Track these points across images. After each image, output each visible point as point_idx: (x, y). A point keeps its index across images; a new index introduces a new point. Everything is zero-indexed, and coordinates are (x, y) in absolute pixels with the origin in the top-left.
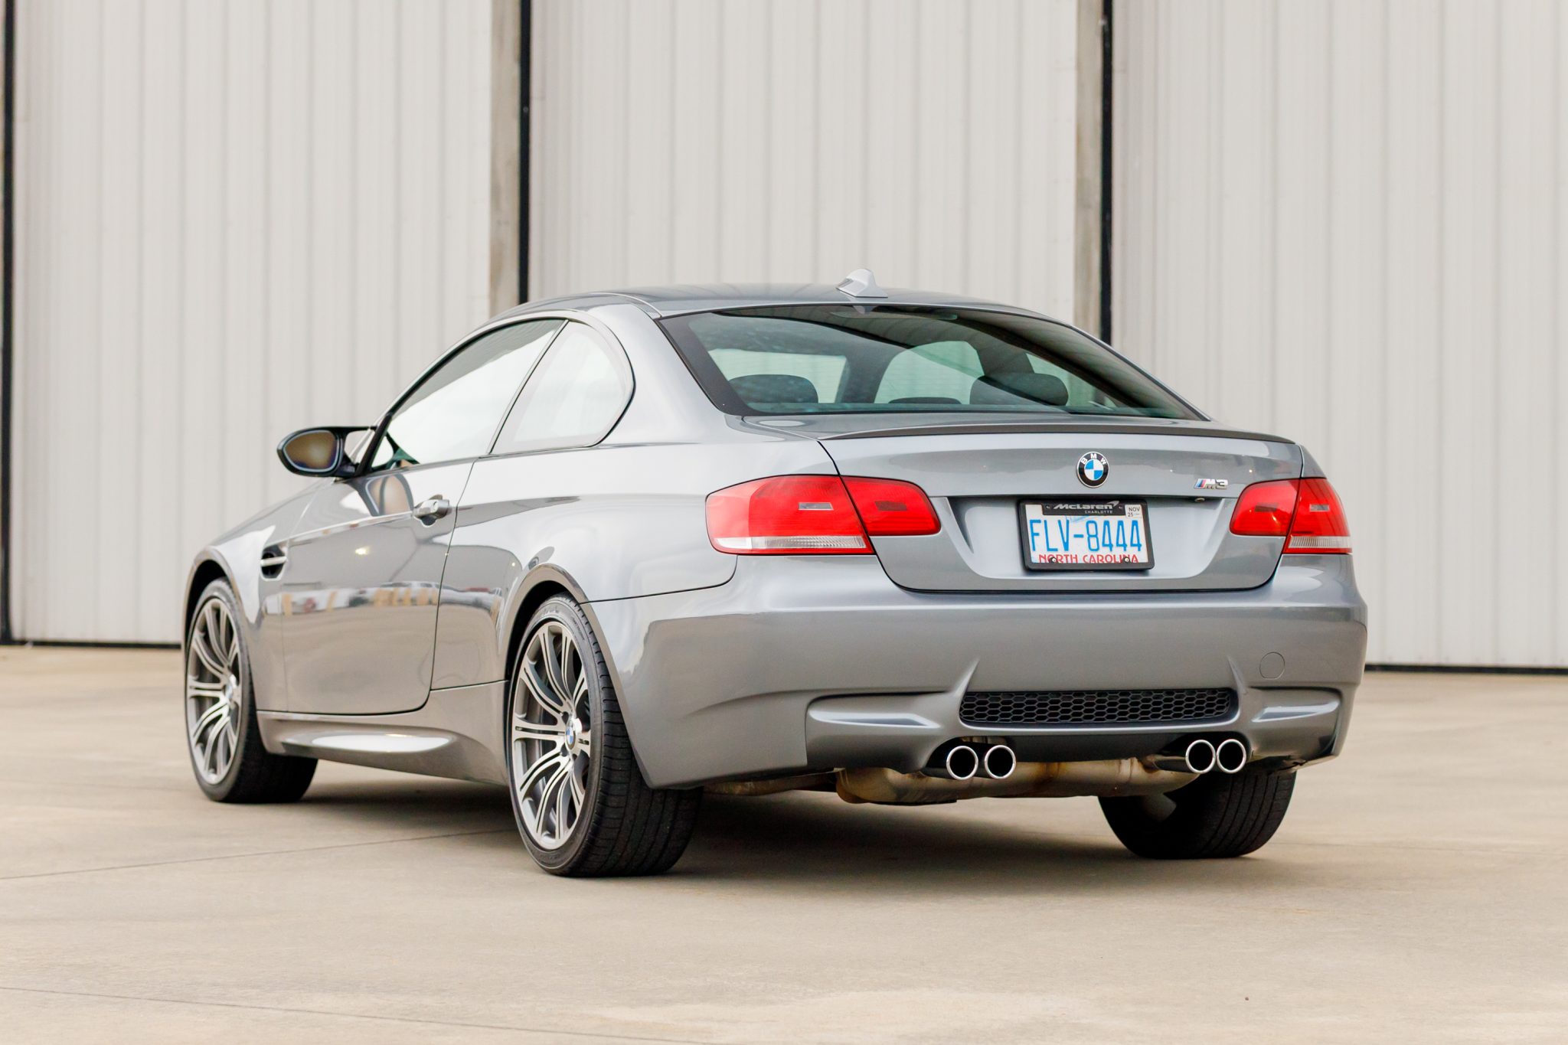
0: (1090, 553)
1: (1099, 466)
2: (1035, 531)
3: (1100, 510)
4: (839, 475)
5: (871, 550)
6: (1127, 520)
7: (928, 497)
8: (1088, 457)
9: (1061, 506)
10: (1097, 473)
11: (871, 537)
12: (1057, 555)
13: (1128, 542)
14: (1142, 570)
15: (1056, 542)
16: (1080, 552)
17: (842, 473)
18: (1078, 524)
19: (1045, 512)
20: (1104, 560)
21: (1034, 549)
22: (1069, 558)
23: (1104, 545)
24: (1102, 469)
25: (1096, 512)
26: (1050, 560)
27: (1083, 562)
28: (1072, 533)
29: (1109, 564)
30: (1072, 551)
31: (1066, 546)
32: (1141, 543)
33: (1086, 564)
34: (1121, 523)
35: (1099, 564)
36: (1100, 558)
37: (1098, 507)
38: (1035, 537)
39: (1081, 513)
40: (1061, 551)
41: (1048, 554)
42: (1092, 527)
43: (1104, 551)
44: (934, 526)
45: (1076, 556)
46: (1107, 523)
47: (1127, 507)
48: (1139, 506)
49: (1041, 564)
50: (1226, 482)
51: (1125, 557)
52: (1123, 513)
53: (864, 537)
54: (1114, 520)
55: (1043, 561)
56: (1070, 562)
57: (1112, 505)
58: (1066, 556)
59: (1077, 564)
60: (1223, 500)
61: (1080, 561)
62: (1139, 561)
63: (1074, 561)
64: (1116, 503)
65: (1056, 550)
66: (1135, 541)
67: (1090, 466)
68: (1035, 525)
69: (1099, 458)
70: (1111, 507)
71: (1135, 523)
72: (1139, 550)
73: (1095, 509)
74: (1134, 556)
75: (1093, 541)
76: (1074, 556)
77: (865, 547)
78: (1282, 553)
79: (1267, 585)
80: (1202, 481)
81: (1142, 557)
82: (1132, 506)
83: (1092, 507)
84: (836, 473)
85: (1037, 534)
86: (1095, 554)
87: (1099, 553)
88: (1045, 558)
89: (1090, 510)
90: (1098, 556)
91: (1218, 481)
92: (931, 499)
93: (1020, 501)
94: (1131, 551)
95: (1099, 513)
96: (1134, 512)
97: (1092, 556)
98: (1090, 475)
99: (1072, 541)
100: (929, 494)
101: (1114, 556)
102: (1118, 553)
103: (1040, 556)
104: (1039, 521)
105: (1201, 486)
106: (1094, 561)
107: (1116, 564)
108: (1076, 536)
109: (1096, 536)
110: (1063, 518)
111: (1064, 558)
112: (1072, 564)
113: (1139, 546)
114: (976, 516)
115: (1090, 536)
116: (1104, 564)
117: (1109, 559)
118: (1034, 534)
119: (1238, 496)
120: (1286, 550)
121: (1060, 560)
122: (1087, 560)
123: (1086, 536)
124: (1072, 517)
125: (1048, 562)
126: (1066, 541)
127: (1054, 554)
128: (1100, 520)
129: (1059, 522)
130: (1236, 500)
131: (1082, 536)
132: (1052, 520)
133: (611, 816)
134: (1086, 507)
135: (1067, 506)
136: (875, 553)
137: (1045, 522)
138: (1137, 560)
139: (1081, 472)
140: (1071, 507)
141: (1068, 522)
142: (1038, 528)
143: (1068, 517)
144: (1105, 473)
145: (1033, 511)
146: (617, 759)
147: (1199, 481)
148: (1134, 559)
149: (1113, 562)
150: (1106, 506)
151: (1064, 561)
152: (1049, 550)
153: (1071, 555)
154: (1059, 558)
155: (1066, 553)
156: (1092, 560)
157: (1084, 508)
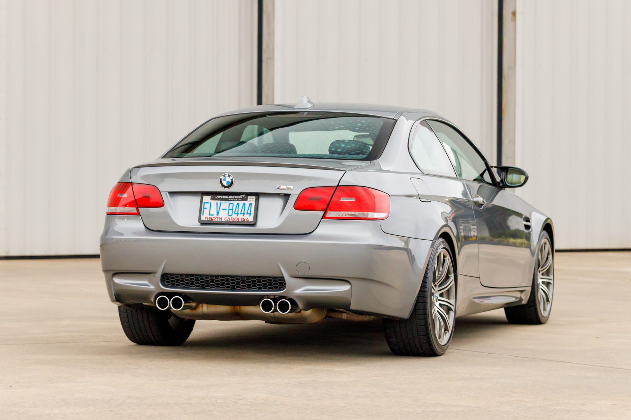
0: (228, 217)
1: (229, 180)
2: (205, 207)
3: (236, 199)
5: (138, 214)
6: (247, 203)
8: (224, 176)
9: (219, 197)
10: (228, 182)
11: (139, 208)
12: (213, 218)
13: (245, 212)
15: (213, 211)
16: (224, 216)
17: (132, 182)
18: (225, 204)
19: (212, 199)
20: (234, 220)
21: (203, 215)
22: (218, 219)
23: (235, 213)
25: (234, 199)
26: (209, 219)
29: (236, 221)
30: (220, 215)
31: (218, 214)
33: (226, 221)
34: (244, 204)
35: (231, 221)
36: (232, 219)
37: (236, 197)
38: (205, 209)
39: (228, 199)
40: (215, 216)
41: (209, 217)
42: (231, 205)
43: (234, 216)
44: (161, 204)
45: (222, 218)
46: (238, 204)
47: (249, 197)
48: (254, 197)
49: (205, 221)
50: (292, 187)
51: (243, 219)
52: (246, 200)
53: (136, 208)
54: (241, 203)
55: (206, 219)
56: (218, 220)
57: (242, 196)
58: (217, 218)
59: (221, 221)
60: (291, 195)
61: (223, 220)
62: (249, 221)
63: (220, 220)
64: (244, 196)
65: (213, 215)
66: (249, 212)
67: (225, 180)
68: (206, 204)
69: (229, 176)
70: (241, 197)
71: (251, 204)
72: (250, 216)
73: (234, 198)
74: (248, 218)
75: (230, 211)
77: (136, 212)
78: (321, 219)
79: (312, 233)
80: (279, 187)
81: (251, 219)
82: (251, 197)
83: (233, 197)
85: (206, 208)
86: (230, 217)
87: (232, 217)
88: (207, 218)
89: (232, 198)
90: (231, 218)
91: (288, 187)
92: (161, 193)
93: (203, 194)
94: (246, 216)
96: (252, 200)
97: (229, 218)
98: (225, 183)
99: (221, 212)
100: (161, 191)
101: (239, 218)
102: (240, 217)
103: (206, 218)
104: (208, 203)
105: (278, 188)
107: (239, 221)
108: (223, 209)
109: (232, 210)
110: (219, 202)
111: (216, 218)
112: (219, 221)
113: (250, 214)
114: (181, 199)
115: (229, 209)
116: (233, 222)
117: (236, 219)
118: (204, 208)
119: (299, 193)
120: (324, 217)
121: (214, 219)
122: (226, 220)
123: (228, 209)
124: (223, 201)
126: (218, 211)
127: (212, 217)
128: (235, 203)
129: (217, 203)
130: (298, 195)
131: (226, 209)
132: (214, 202)
135: (221, 197)
136: (140, 215)
137: (211, 203)
139: (221, 182)
140: (223, 197)
141: (221, 203)
142: (207, 206)
143: (221, 201)
144: (232, 182)
145: (207, 198)
147: (278, 187)
148: (247, 220)
149: (238, 221)
150: (239, 197)
151: (216, 220)
152: (210, 215)
153: (219, 218)
154: (214, 218)
155: (217, 216)
156: (229, 219)
157: (229, 197)
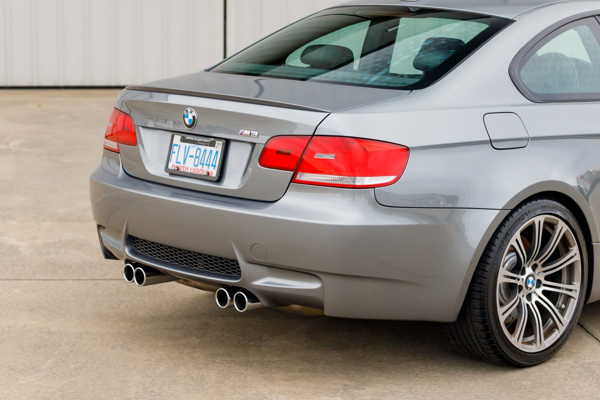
0: (194, 167)
1: (191, 117)
2: (174, 151)
3: (204, 143)
5: (118, 151)
6: (214, 150)
7: (135, 125)
8: (187, 111)
9: (189, 138)
10: (190, 120)
11: (119, 144)
12: (180, 166)
15: (181, 158)
16: (190, 166)
18: (193, 149)
19: (182, 141)
20: (199, 172)
21: (170, 161)
23: (201, 164)
25: (202, 143)
26: (176, 168)
28: (189, 154)
29: (200, 175)
30: (186, 165)
31: (185, 162)
33: (191, 173)
34: (211, 152)
35: (196, 174)
37: (204, 140)
39: (196, 143)
40: (182, 164)
41: (176, 165)
42: (198, 152)
43: (200, 167)
44: (135, 141)
45: (188, 167)
46: (205, 150)
47: (216, 143)
48: (222, 143)
49: (172, 170)
50: (256, 134)
52: (214, 146)
54: (209, 148)
55: (174, 168)
56: (184, 170)
57: (210, 140)
58: (184, 167)
59: (187, 173)
60: (257, 144)
61: (189, 171)
62: (213, 176)
63: (186, 170)
64: (212, 140)
65: (180, 163)
66: (214, 164)
67: (187, 116)
68: (174, 147)
69: (192, 112)
70: (209, 142)
71: (217, 152)
72: (214, 169)
74: (212, 172)
75: (197, 160)
76: (187, 168)
77: (117, 148)
78: (290, 182)
80: (243, 131)
81: (214, 173)
82: (218, 143)
83: (202, 140)
85: (174, 153)
86: (196, 168)
89: (200, 141)
90: (197, 169)
91: (252, 132)
92: (135, 127)
93: (173, 133)
96: (219, 147)
97: (194, 169)
98: (187, 121)
99: (188, 160)
101: (204, 170)
103: (173, 165)
104: (177, 145)
105: (242, 134)
106: (195, 172)
108: (190, 156)
109: (198, 158)
110: (188, 145)
112: (185, 172)
113: (215, 166)
115: (196, 157)
116: (198, 174)
119: (265, 142)
120: (293, 180)
121: (180, 169)
122: (192, 171)
123: (194, 157)
124: (192, 145)
126: (185, 158)
127: (179, 165)
128: (203, 148)
129: (186, 147)
130: (264, 145)
132: (183, 144)
134: (200, 139)
135: (191, 138)
137: (180, 146)
139: (184, 119)
140: (193, 139)
141: (189, 147)
142: (176, 149)
143: (190, 144)
144: (194, 121)
145: (177, 139)
147: (241, 131)
148: (211, 174)
149: (202, 174)
150: (207, 141)
151: (182, 170)
152: (177, 162)
153: (186, 167)
155: (184, 165)
156: (194, 171)
157: (198, 140)
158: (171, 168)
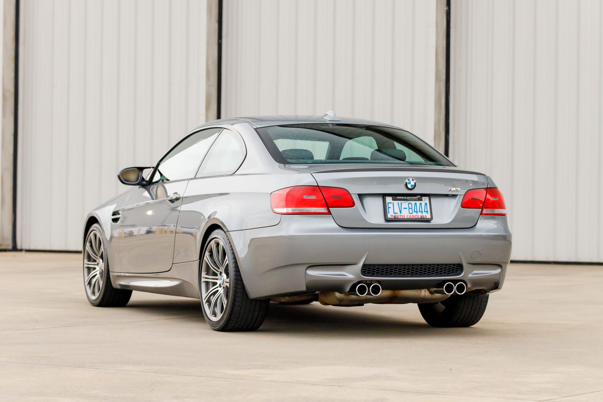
0: (409, 215)
1: (413, 183)
2: (389, 207)
3: (413, 199)
4: (318, 186)
5: (329, 213)
6: (423, 203)
7: (350, 194)
8: (409, 180)
9: (399, 198)
10: (412, 185)
11: (329, 208)
13: (423, 210)
14: (428, 221)
15: (397, 210)
16: (406, 214)
17: (319, 185)
18: (405, 204)
19: (393, 200)
20: (414, 217)
21: (389, 213)
22: (402, 216)
23: (414, 212)
24: (414, 184)
27: (407, 218)
28: (403, 207)
30: (403, 214)
31: (401, 212)
32: (428, 211)
33: (408, 218)
34: (421, 204)
35: (412, 218)
36: (413, 216)
37: (412, 198)
39: (406, 200)
40: (399, 214)
41: (394, 215)
42: (410, 205)
43: (415, 214)
44: (352, 204)
46: (416, 204)
47: (423, 198)
48: (427, 198)
49: (391, 218)
50: (459, 189)
51: (422, 216)
52: (422, 200)
53: (327, 208)
54: (418, 203)
55: (392, 217)
56: (402, 218)
57: (418, 197)
59: (405, 219)
60: (459, 195)
61: (406, 217)
63: (403, 217)
64: (419, 196)
65: (397, 213)
66: (426, 211)
67: (410, 183)
68: (389, 204)
69: (413, 180)
70: (417, 198)
71: (426, 204)
72: (427, 213)
74: (426, 216)
75: (411, 210)
77: (327, 212)
78: (480, 215)
79: (475, 226)
80: (451, 189)
81: (429, 216)
82: (425, 198)
83: (410, 198)
84: (317, 185)
85: (390, 208)
86: (411, 215)
87: (413, 214)
88: (393, 216)
89: (410, 199)
90: (412, 216)
91: (457, 189)
93: (384, 196)
94: (424, 214)
95: (413, 200)
96: (426, 200)
97: (410, 216)
98: (409, 186)
99: (403, 210)
100: (351, 193)
102: (419, 215)
103: (391, 216)
104: (391, 203)
105: (450, 190)
107: (419, 218)
109: (412, 208)
110: (400, 202)
111: (400, 216)
113: (427, 212)
114: (368, 201)
115: (409, 208)
116: (414, 218)
117: (416, 217)
118: (389, 208)
119: (464, 194)
120: (481, 214)
122: (408, 217)
123: (408, 208)
124: (403, 201)
125: (394, 217)
126: (400, 210)
127: (396, 215)
128: (413, 203)
129: (398, 203)
130: (463, 196)
131: (406, 208)
132: (396, 202)
133: (236, 309)
134: (408, 198)
135: (401, 198)
136: (331, 214)
137: (393, 203)
138: (426, 217)
139: (406, 185)
140: (402, 198)
141: (401, 203)
142: (391, 205)
143: (402, 202)
144: (415, 186)
145: (389, 199)
146: (239, 288)
147: (450, 189)
150: (415, 198)
151: (400, 217)
152: (394, 213)
154: (398, 216)
155: (401, 214)
158: (390, 217)
